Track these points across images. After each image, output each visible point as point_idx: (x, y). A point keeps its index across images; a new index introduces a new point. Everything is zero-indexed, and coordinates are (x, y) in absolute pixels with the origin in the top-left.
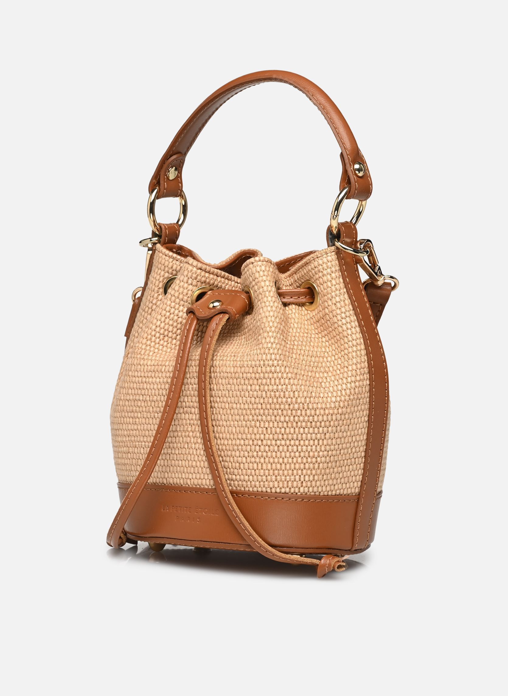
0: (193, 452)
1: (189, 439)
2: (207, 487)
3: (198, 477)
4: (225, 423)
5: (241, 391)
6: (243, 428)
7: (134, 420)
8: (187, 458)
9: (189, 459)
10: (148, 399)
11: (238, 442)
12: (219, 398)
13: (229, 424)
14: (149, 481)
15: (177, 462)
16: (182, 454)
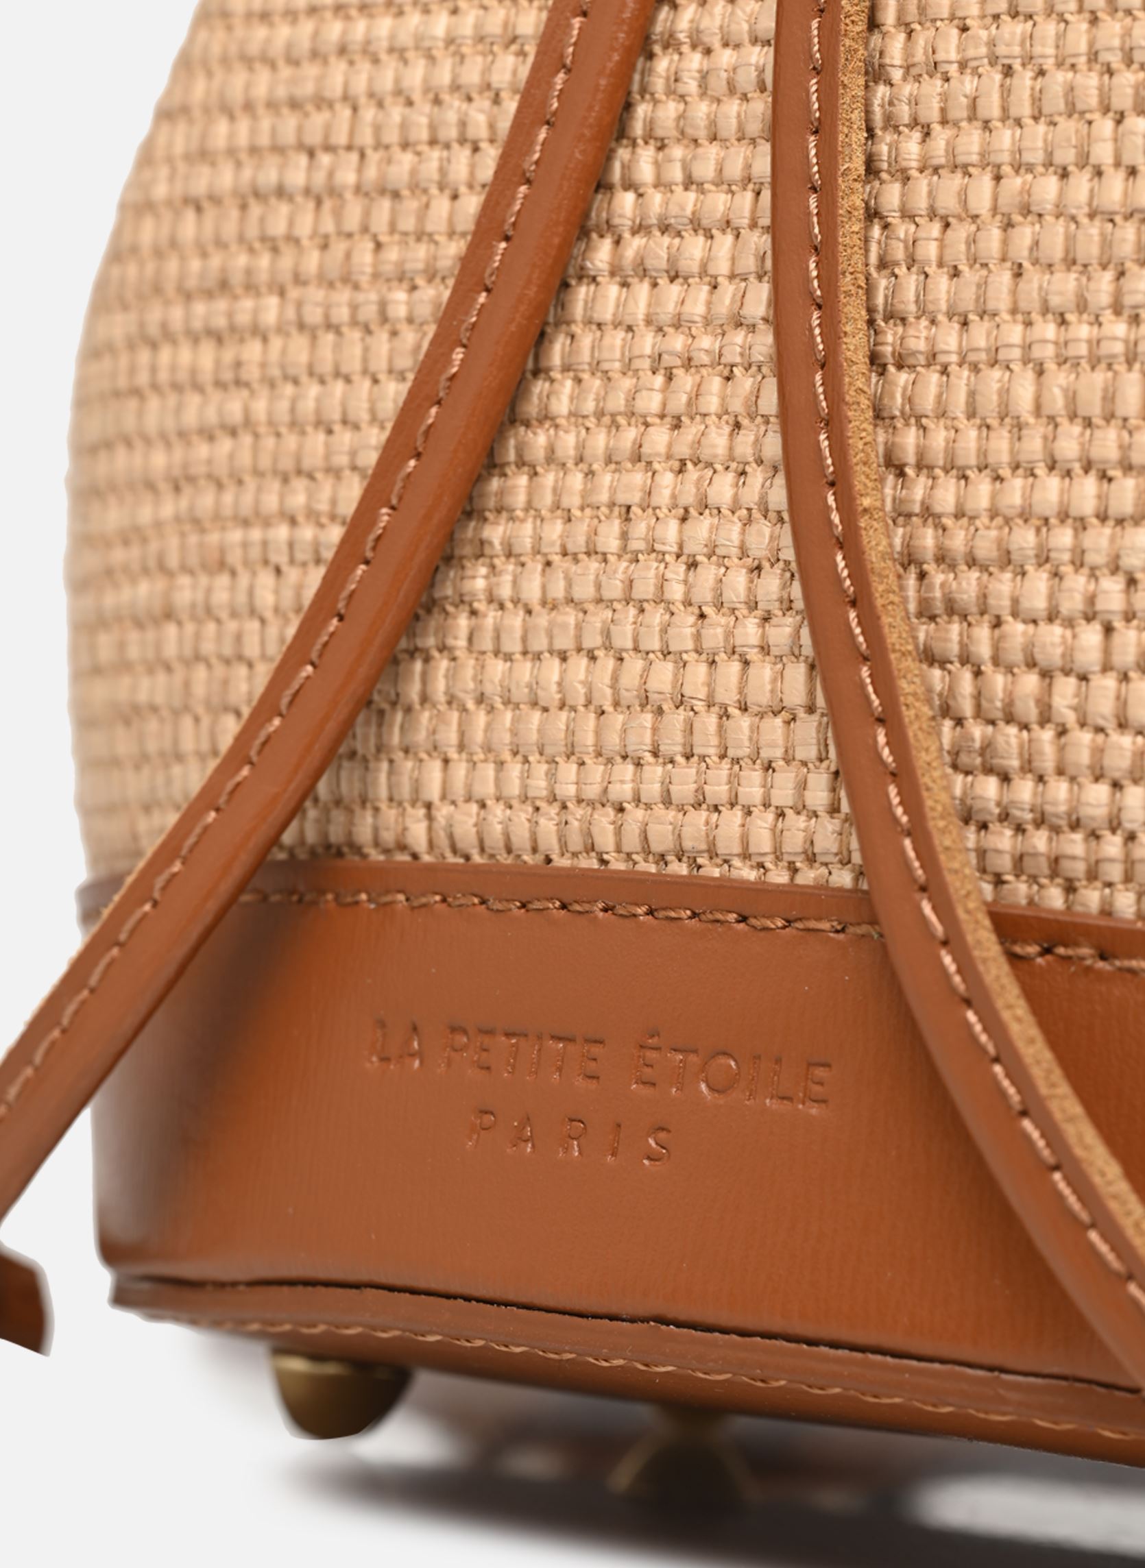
0: (662, 581)
1: (638, 478)
2: (750, 875)
3: (684, 789)
4: (949, 339)
5: (1117, 64)
6: (1100, 377)
7: (228, 355)
8: (607, 634)
9: (624, 638)
10: (347, 176)
11: (1050, 489)
12: (917, 135)
13: (982, 343)
14: (288, 837)
15: (525, 670)
16: (570, 601)
